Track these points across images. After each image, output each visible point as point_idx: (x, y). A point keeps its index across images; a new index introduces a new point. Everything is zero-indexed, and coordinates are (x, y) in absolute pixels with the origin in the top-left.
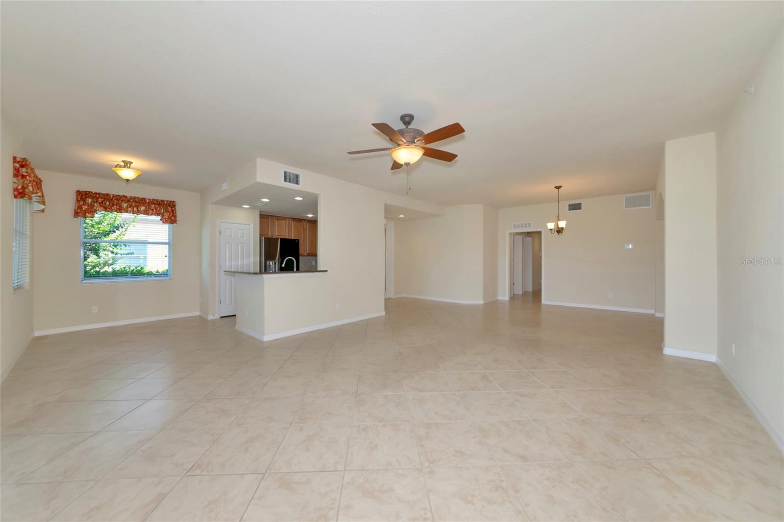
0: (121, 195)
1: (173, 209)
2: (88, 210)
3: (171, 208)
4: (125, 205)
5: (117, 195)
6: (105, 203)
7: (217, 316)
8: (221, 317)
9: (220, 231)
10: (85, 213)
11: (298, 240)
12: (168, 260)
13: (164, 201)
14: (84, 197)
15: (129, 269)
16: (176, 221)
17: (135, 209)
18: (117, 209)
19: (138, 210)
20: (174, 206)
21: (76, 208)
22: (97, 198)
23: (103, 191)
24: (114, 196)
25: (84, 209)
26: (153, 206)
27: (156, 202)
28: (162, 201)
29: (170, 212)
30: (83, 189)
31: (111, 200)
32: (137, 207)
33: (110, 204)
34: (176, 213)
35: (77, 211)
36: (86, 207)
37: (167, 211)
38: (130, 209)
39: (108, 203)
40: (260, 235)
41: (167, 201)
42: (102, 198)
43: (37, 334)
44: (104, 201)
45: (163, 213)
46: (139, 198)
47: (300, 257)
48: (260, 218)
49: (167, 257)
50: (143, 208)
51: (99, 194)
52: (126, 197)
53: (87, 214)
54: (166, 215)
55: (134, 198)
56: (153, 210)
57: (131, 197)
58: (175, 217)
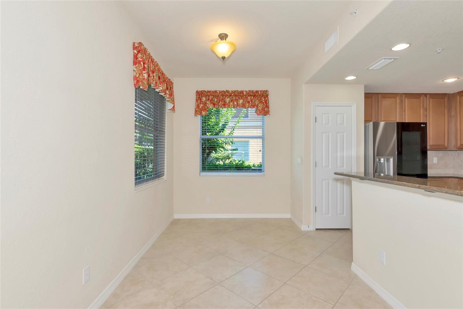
0: (225, 90)
1: (266, 99)
2: (203, 108)
3: (265, 98)
4: (228, 100)
5: (222, 91)
6: (214, 100)
7: (312, 228)
8: (316, 229)
9: (316, 118)
10: (201, 111)
11: (425, 124)
12: (261, 155)
13: (258, 91)
14: (200, 96)
15: (235, 162)
16: (269, 111)
17: (235, 103)
18: (222, 105)
19: (238, 104)
20: (267, 96)
21: (196, 108)
22: (209, 96)
23: (212, 89)
24: (220, 92)
25: (200, 107)
26: (249, 98)
27: (251, 94)
28: (257, 92)
29: (264, 103)
30: (200, 89)
31: (217, 97)
32: (237, 100)
33: (217, 100)
34: (268, 103)
35: (196, 109)
36: (202, 105)
37: (261, 102)
38: (231, 103)
39: (216, 100)
40: (365, 121)
41: (261, 91)
42: (212, 96)
43: (176, 216)
44: (213, 98)
45: (258, 104)
46: (238, 91)
47: (428, 152)
48: (365, 97)
49: (261, 152)
50: (241, 101)
51: (210, 92)
52: (228, 92)
53: (202, 112)
54: (261, 106)
55: (235, 91)
56: (249, 102)
57: (232, 91)
58: (267, 107)
